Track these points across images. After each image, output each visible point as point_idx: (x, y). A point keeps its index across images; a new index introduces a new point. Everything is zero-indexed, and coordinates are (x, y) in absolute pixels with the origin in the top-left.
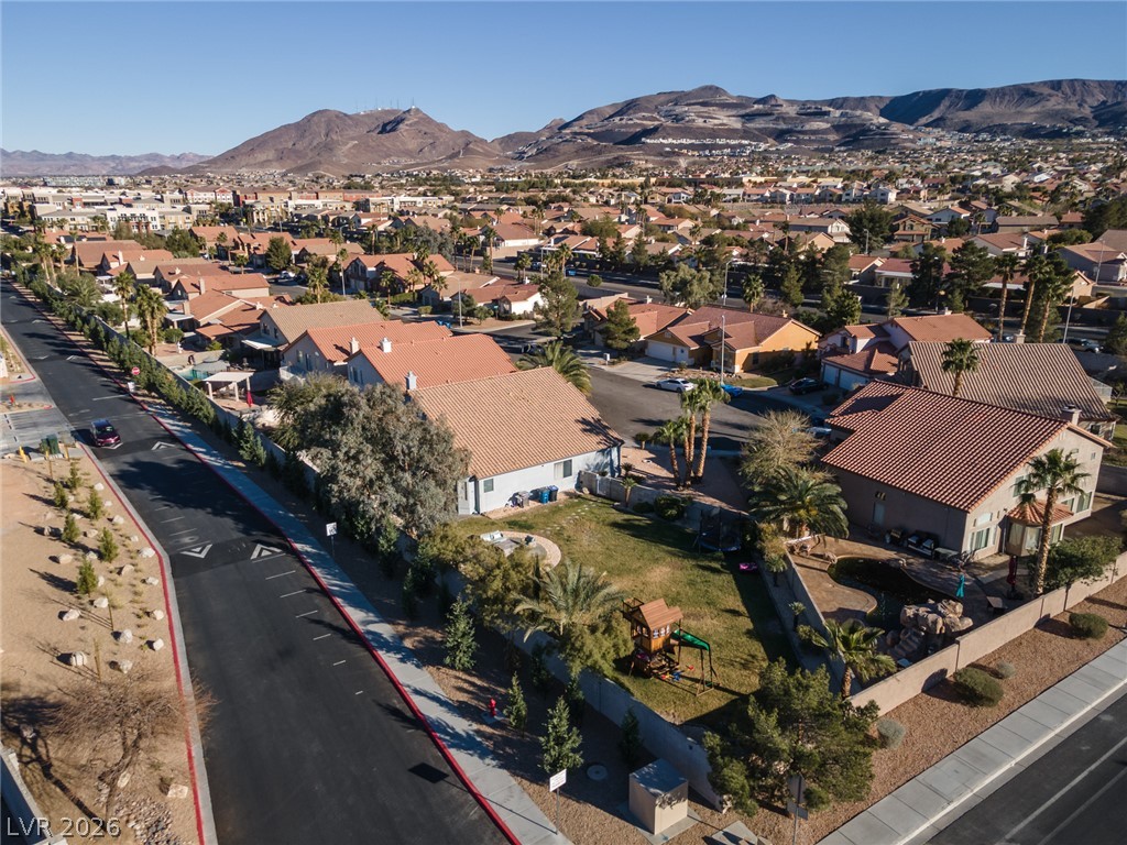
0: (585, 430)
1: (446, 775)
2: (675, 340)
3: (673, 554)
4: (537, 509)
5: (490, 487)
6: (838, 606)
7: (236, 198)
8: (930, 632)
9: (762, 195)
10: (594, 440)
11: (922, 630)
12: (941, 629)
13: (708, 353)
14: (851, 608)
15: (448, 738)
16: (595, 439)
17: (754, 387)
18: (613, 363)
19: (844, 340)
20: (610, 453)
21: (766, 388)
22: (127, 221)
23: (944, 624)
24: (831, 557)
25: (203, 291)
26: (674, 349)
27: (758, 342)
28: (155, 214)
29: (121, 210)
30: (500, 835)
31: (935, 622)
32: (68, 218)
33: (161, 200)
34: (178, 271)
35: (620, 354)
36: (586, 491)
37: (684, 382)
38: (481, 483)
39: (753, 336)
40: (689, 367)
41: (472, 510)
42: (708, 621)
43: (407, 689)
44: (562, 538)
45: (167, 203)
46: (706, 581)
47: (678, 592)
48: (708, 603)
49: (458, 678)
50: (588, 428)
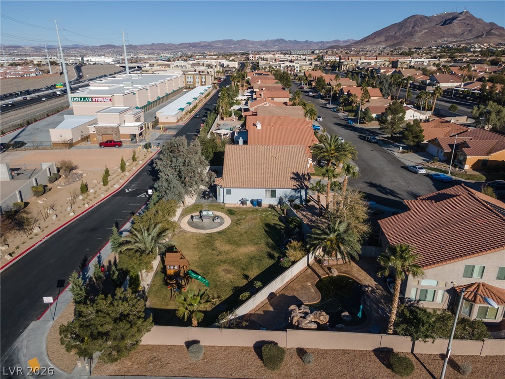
0: (293, 178)
1: (63, 286)
2: (439, 145)
3: (268, 244)
4: (249, 208)
5: (229, 192)
7: (340, 59)
16: (294, 183)
18: (403, 152)
20: (300, 192)
22: (287, 68)
24: (333, 272)
25: (262, 97)
26: (438, 150)
27: (488, 153)
28: (298, 65)
29: (288, 64)
33: (305, 60)
34: (264, 89)
35: (408, 149)
37: (419, 168)
40: (440, 161)
41: (222, 201)
42: (230, 276)
43: (98, 255)
44: (236, 223)
45: (307, 61)
46: (259, 260)
47: (240, 260)
48: (243, 269)
49: (115, 257)
50: (295, 177)
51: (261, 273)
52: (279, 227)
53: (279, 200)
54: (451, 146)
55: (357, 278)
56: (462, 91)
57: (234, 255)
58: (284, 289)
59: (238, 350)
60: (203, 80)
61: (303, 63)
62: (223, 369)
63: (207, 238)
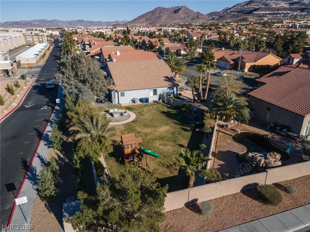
0: (165, 80)
1: (15, 189)
2: (226, 60)
3: (175, 123)
4: (140, 104)
5: (123, 95)
6: (227, 149)
7: (128, 28)
8: (258, 165)
9: (288, 26)
10: (168, 83)
11: (254, 164)
12: (263, 164)
13: (237, 65)
14: (233, 151)
15: (30, 175)
17: (250, 76)
19: (289, 60)
20: (173, 89)
21: (254, 77)
22: (97, 33)
23: (265, 162)
26: (225, 63)
27: (255, 61)
28: (104, 31)
29: (97, 30)
30: (8, 218)
31: (260, 161)
32: (84, 32)
33: (107, 28)
34: (94, 41)
36: (161, 101)
38: (120, 93)
39: (254, 59)
40: (229, 69)
41: (117, 102)
42: (168, 147)
43: (36, 155)
44: (140, 114)
45: (108, 29)
46: (180, 133)
47: (165, 136)
48: (174, 141)
49: (57, 153)
50: (167, 79)
51: (189, 141)
52: (172, 112)
53: (160, 96)
54: (233, 60)
55: (254, 132)
56: (207, 40)
57: (158, 134)
58: (217, 148)
59: (231, 198)
60: (41, 39)
61: (107, 30)
62: (234, 217)
63: (127, 127)
